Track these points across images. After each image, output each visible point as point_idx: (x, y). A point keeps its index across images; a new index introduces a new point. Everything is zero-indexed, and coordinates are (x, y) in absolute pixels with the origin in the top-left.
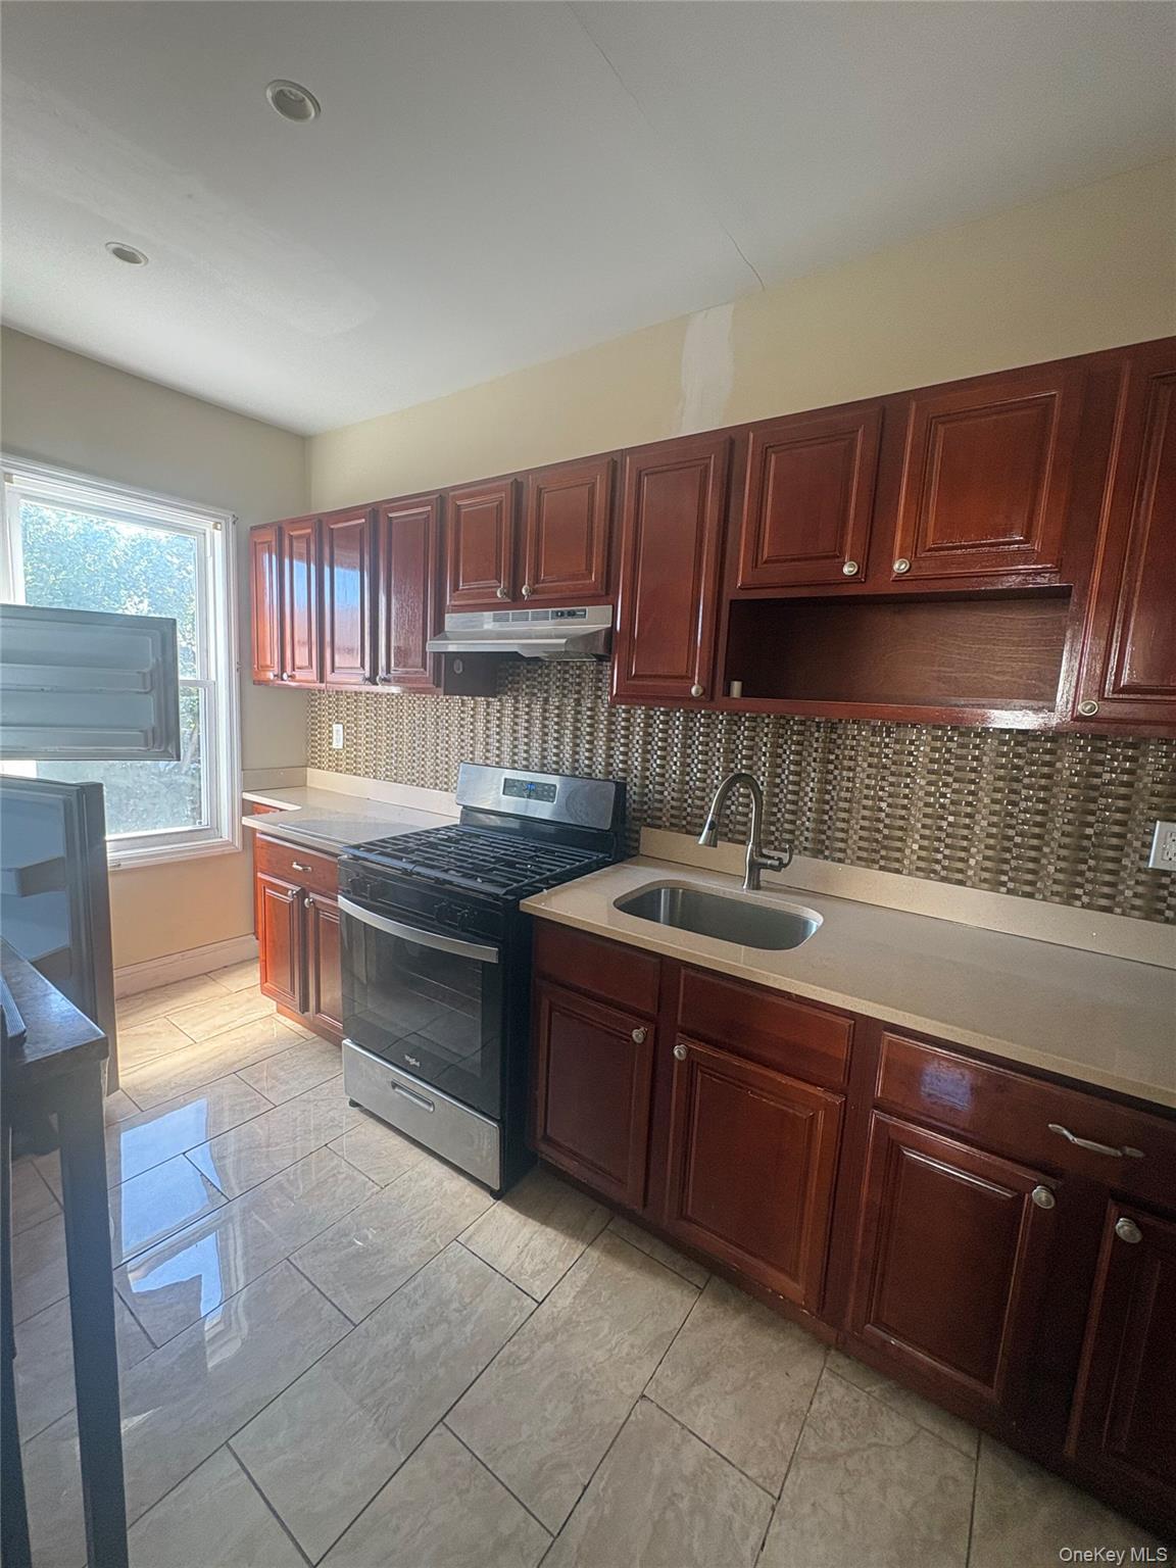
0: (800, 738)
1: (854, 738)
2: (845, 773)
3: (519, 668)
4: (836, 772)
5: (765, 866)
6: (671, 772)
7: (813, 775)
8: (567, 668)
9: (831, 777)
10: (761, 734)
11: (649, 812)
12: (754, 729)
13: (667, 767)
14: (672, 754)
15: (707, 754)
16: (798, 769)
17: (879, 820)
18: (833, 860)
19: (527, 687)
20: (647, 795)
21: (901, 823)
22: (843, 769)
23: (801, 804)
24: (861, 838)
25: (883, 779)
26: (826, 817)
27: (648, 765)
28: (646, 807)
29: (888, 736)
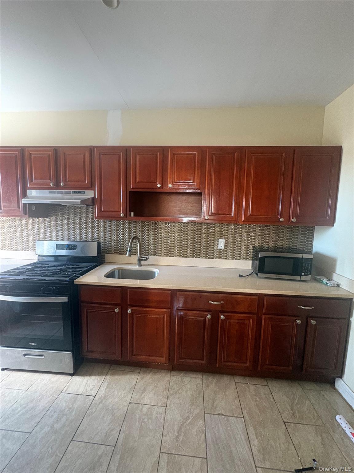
0: (148, 226)
1: (161, 225)
2: (160, 234)
3: (57, 208)
4: (158, 234)
5: (143, 260)
6: (113, 238)
7: (152, 235)
8: (76, 208)
9: (156, 235)
10: (138, 226)
11: (107, 250)
12: (136, 224)
13: (112, 236)
14: (113, 232)
15: (123, 232)
16: (148, 234)
17: (168, 245)
18: (159, 256)
19: (61, 214)
20: (106, 245)
21: (173, 245)
22: (159, 233)
23: (150, 243)
24: (165, 250)
25: (168, 235)
26: (156, 246)
27: (106, 236)
28: (106, 248)
29: (169, 225)
